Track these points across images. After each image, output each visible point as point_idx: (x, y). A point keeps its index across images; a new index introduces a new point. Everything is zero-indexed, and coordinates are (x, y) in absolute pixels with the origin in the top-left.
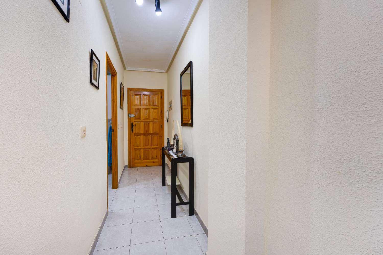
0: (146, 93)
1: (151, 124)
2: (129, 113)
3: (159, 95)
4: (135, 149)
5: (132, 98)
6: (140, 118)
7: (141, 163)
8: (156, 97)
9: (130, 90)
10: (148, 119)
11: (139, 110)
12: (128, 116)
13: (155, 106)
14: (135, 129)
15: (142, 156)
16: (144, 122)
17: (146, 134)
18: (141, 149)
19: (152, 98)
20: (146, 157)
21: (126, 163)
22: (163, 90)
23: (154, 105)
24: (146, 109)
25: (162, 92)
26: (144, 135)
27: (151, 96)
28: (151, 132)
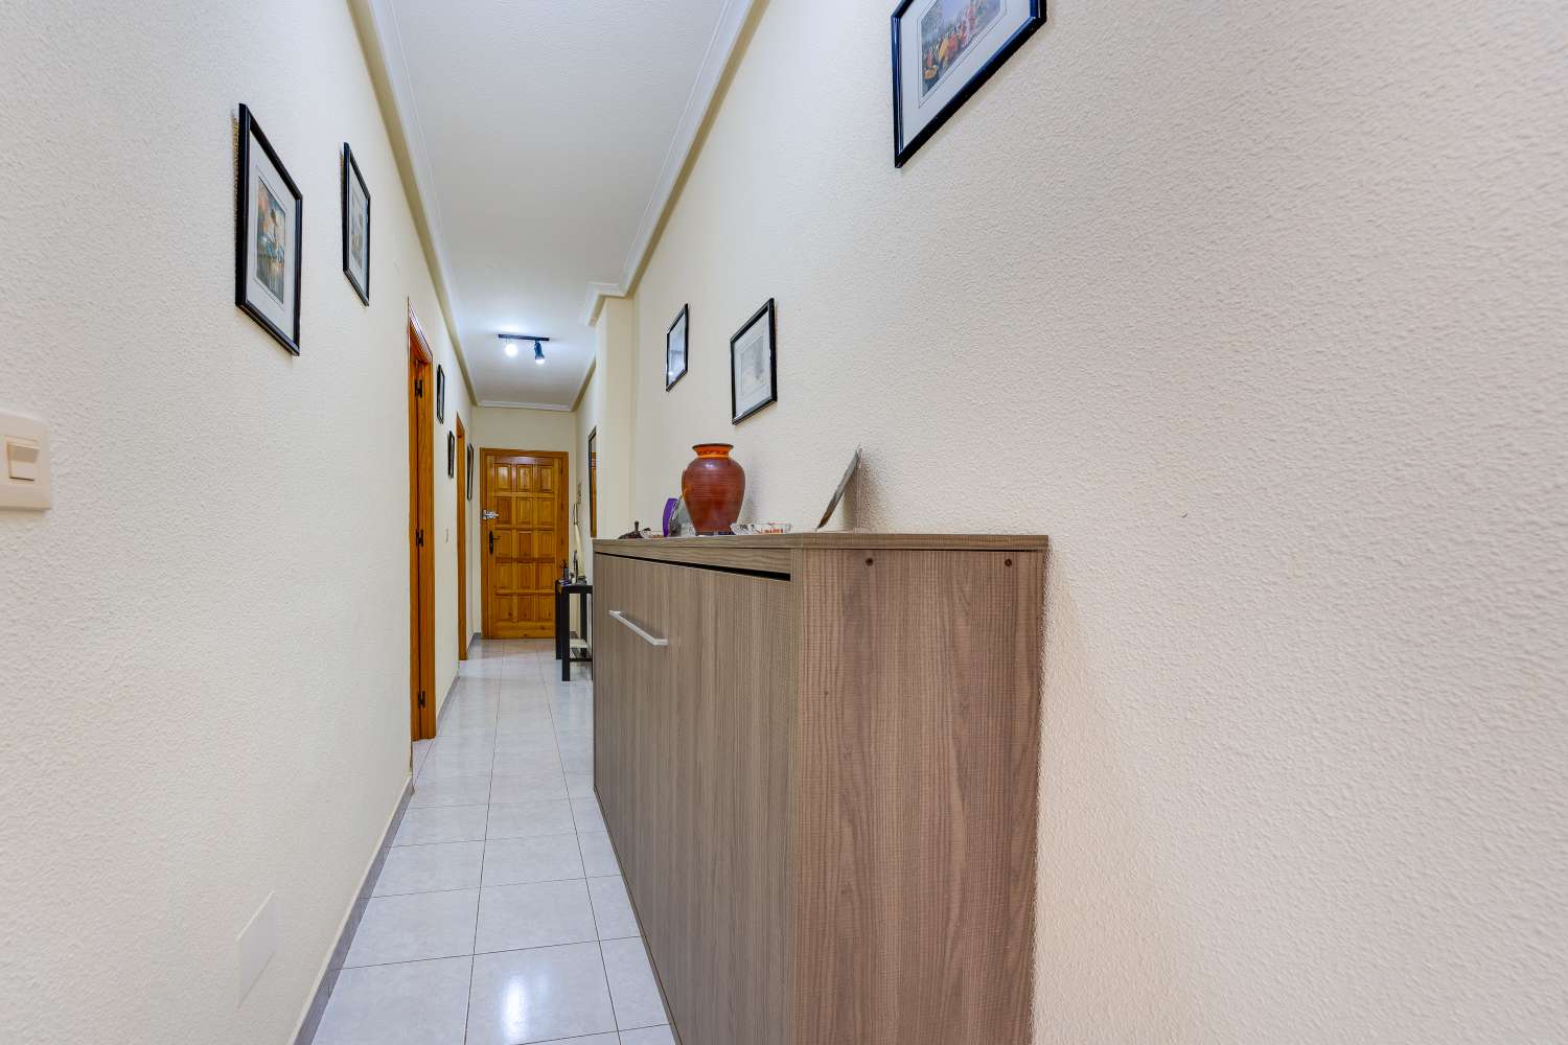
0: (525, 460)
1: (536, 534)
2: (484, 506)
3: (556, 465)
4: (497, 594)
5: (491, 472)
6: (508, 522)
7: (512, 628)
8: (549, 471)
9: (485, 452)
10: (528, 523)
11: (508, 500)
12: (482, 515)
13: (547, 491)
14: (499, 549)
15: (515, 614)
16: (518, 530)
17: (525, 559)
18: (511, 595)
19: (540, 472)
20: (524, 617)
21: (478, 628)
22: (566, 454)
23: (542, 490)
24: (525, 499)
25: (563, 457)
26: (519, 561)
27: (535, 469)
28: (536, 556)
